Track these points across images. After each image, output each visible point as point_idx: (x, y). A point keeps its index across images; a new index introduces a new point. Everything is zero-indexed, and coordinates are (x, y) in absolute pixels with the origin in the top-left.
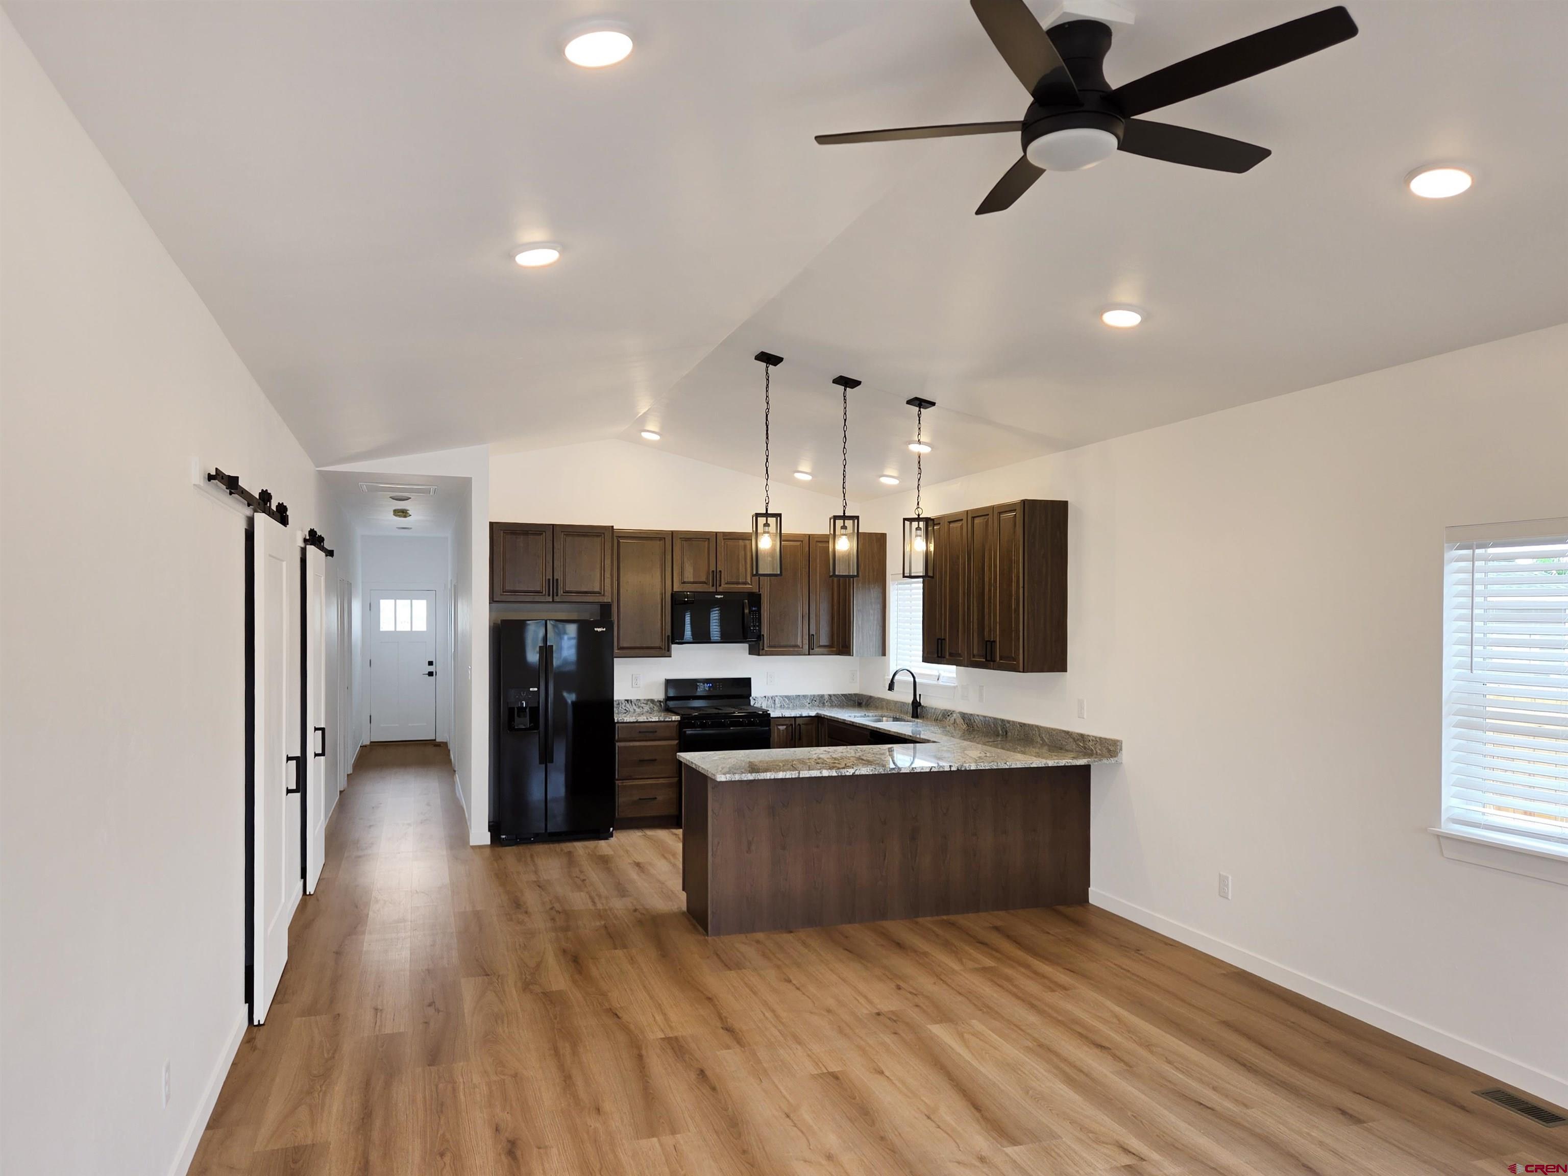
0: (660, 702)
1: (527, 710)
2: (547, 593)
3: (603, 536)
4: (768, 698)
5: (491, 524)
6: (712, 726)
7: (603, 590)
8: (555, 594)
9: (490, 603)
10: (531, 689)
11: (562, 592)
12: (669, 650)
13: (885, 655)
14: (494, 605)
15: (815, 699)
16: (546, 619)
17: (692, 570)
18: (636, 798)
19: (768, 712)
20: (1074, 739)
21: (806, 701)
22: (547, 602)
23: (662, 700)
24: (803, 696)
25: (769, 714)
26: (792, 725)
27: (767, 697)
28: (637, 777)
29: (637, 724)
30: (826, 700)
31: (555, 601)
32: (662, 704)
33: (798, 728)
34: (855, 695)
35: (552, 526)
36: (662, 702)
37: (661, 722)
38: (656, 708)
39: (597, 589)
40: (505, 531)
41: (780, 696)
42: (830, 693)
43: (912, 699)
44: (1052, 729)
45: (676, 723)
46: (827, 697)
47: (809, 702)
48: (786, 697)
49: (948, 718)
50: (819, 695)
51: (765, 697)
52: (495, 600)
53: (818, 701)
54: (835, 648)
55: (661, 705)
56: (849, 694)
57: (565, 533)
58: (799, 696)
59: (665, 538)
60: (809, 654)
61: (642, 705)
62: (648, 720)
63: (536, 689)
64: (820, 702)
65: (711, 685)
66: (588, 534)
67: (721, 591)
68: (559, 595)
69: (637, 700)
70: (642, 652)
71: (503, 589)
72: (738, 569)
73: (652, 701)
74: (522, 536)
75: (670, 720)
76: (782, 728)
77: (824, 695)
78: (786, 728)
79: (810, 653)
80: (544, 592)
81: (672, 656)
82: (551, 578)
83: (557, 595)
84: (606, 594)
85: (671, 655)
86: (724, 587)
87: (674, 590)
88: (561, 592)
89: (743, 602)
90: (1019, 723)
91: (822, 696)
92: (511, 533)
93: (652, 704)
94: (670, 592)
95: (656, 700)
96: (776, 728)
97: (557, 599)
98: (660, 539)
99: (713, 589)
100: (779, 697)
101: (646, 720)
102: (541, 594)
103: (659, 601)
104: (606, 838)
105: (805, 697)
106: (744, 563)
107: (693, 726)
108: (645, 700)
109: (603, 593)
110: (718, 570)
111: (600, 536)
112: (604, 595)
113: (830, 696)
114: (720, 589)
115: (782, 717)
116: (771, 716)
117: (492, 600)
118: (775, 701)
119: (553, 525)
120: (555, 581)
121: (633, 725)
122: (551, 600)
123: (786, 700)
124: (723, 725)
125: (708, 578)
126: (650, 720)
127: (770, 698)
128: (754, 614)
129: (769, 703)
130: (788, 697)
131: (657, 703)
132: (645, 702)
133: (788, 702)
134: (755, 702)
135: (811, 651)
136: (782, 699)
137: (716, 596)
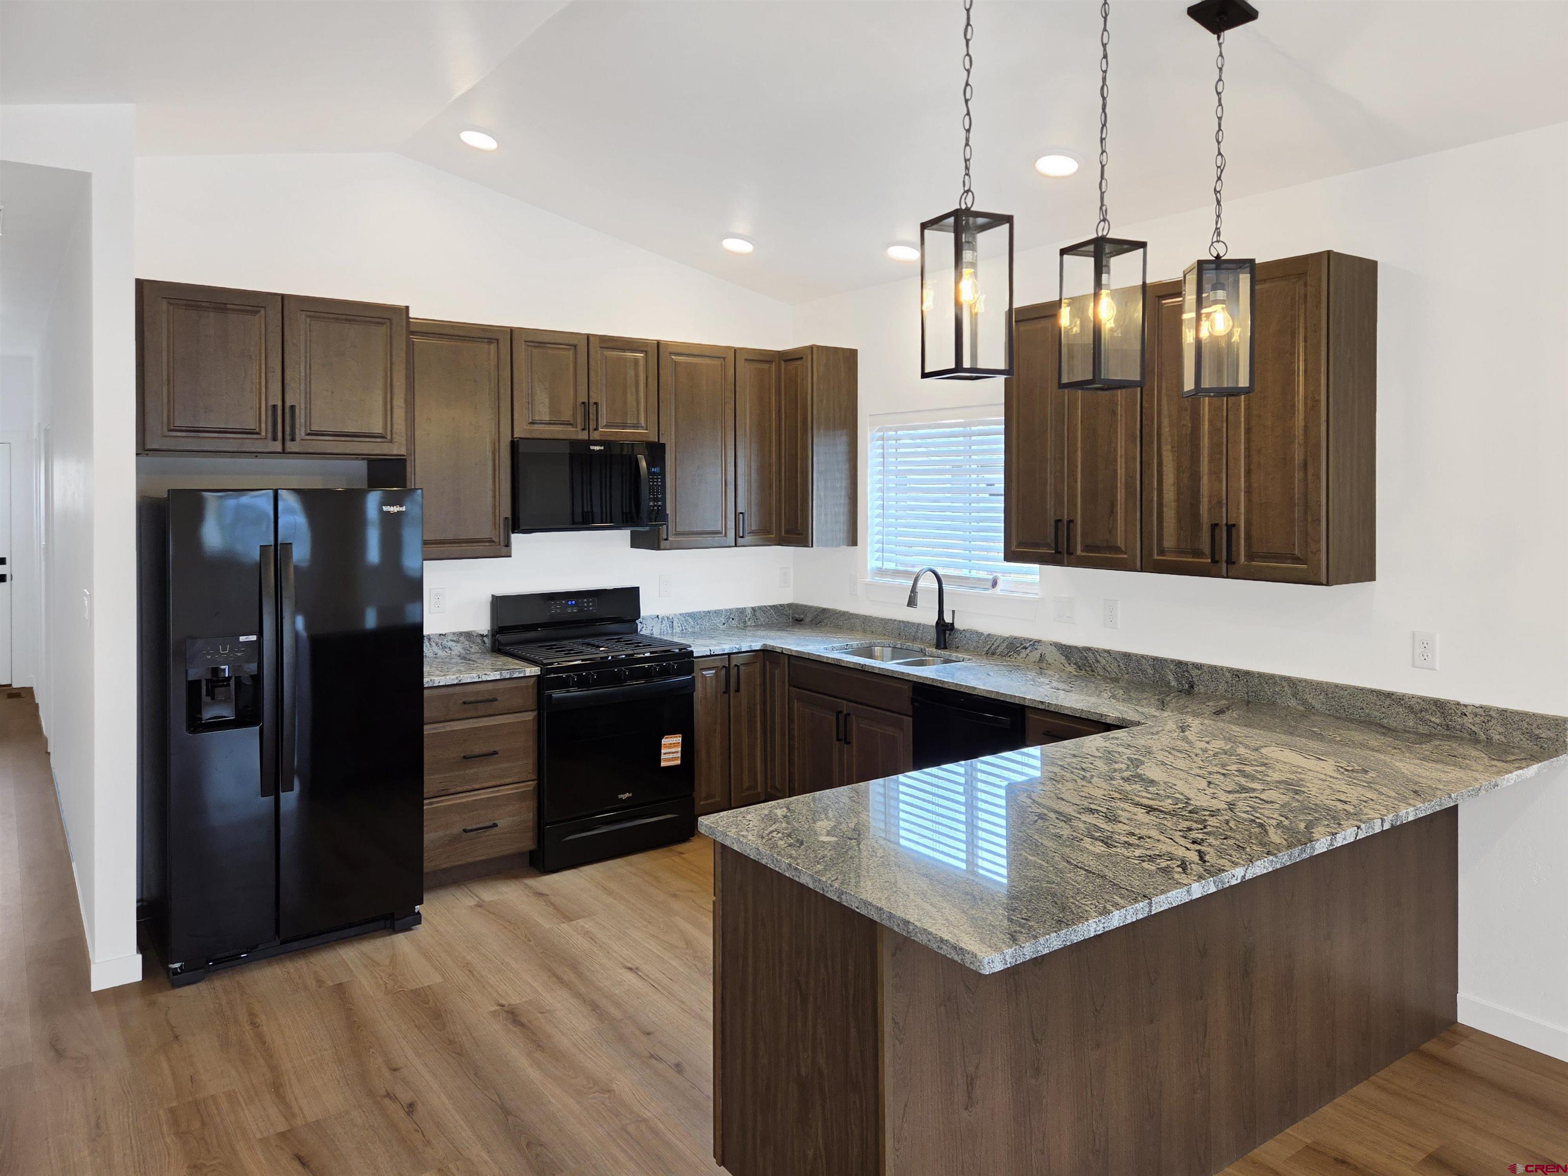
0: (482, 636)
1: (232, 682)
2: (270, 435)
3: (389, 324)
4: (663, 618)
5: (141, 286)
6: (599, 683)
7: (389, 432)
8: (288, 437)
9: (137, 454)
10: (242, 639)
11: (303, 434)
12: (508, 545)
13: (856, 545)
14: (144, 459)
15: (732, 616)
16: (275, 488)
17: (547, 400)
18: (457, 830)
19: (690, 649)
20: (1411, 708)
21: (718, 621)
22: (270, 453)
23: (485, 633)
24: (715, 612)
25: (692, 652)
26: (725, 667)
27: (660, 618)
28: (459, 789)
29: (458, 689)
30: (749, 617)
31: (288, 450)
32: (485, 639)
33: (735, 672)
34: (790, 606)
35: (280, 297)
36: (486, 636)
37: (505, 679)
38: (475, 648)
39: (378, 429)
40: (171, 301)
42: (753, 606)
43: (935, 618)
44: (1337, 686)
45: (533, 680)
46: (749, 612)
47: (724, 622)
49: (1024, 653)
51: (658, 617)
52: (148, 447)
53: (736, 619)
54: (773, 534)
55: (484, 642)
56: (780, 605)
57: (309, 313)
58: (709, 612)
59: (498, 340)
60: (736, 546)
61: (451, 644)
62: (480, 680)
63: (254, 638)
64: (740, 620)
65: (574, 602)
66: (358, 318)
67: (598, 438)
68: (298, 438)
69: (440, 635)
70: (455, 549)
71: (169, 423)
72: (625, 402)
73: (468, 635)
74: (212, 314)
75: (522, 675)
76: (709, 673)
77: (745, 608)
78: (716, 674)
79: (739, 544)
80: (263, 433)
81: (513, 555)
82: (279, 404)
83: (293, 440)
84: (397, 438)
85: (511, 553)
86: (604, 431)
87: (515, 436)
88: (300, 433)
89: (637, 458)
90: (1230, 670)
91: (742, 611)
92: (186, 305)
93: (467, 640)
94: (510, 439)
95: (475, 635)
96: (700, 675)
97: (291, 446)
98: (490, 341)
99: (583, 436)
101: (476, 680)
102: (255, 436)
103: (489, 454)
104: (407, 928)
105: (717, 613)
106: (634, 390)
107: (563, 684)
108: (454, 634)
109: (389, 437)
110: (592, 401)
111: (382, 324)
112: (391, 441)
113: (754, 609)
114: (595, 436)
115: (711, 656)
116: (695, 655)
117: (143, 449)
118: (672, 622)
119: (283, 296)
120: (287, 410)
121: (450, 690)
122: (280, 449)
123: (690, 620)
124: (617, 679)
125: (574, 415)
126: (484, 678)
127: (666, 619)
128: (655, 479)
129: (663, 626)
130: (692, 615)
131: (480, 641)
132: (455, 639)
133: (692, 623)
134: (643, 627)
135: (739, 540)
136: (683, 619)
137: (592, 448)
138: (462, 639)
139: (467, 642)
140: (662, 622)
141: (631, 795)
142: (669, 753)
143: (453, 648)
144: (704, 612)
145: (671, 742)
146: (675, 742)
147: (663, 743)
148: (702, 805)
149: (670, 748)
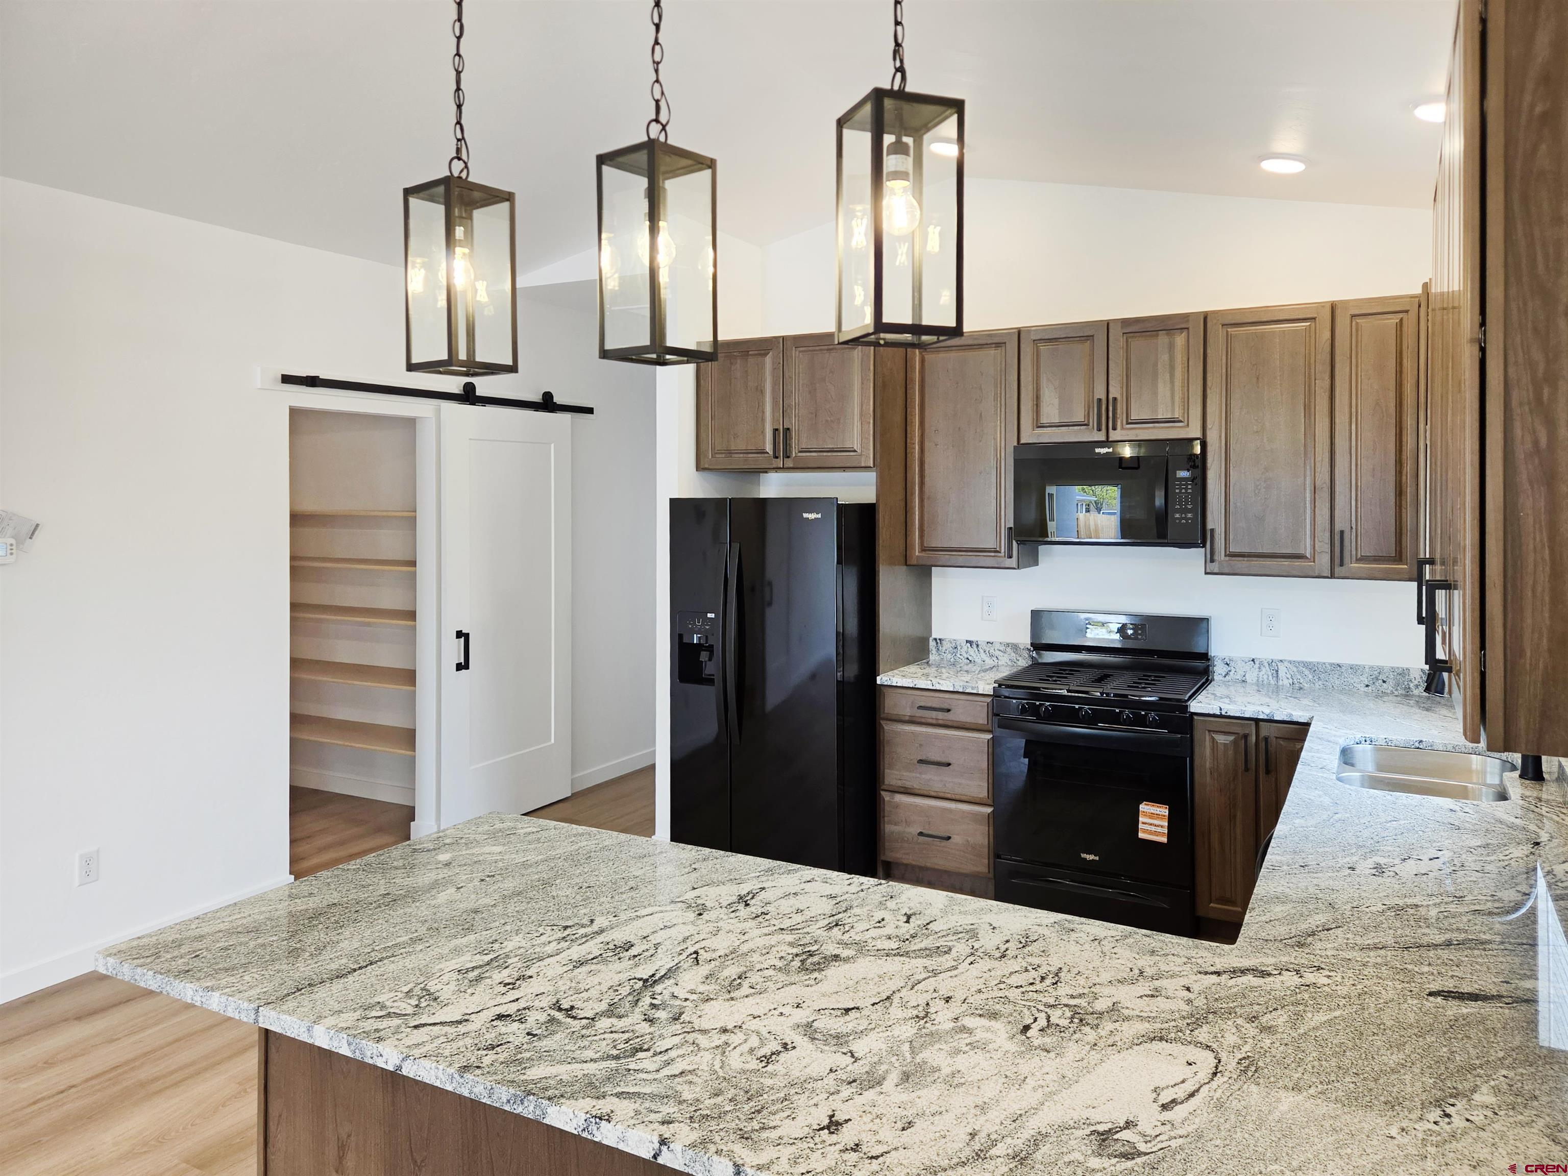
4: (1261, 664)
8: (785, 455)
10: (709, 615)
12: (1011, 556)
17: (1057, 400)
18: (915, 830)
26: (1246, 737)
27: (1257, 663)
28: (918, 791)
29: (914, 692)
33: (1262, 745)
35: (782, 339)
37: (958, 692)
41: (1290, 662)
45: (987, 700)
48: (1306, 665)
50: (1393, 669)
51: (1253, 660)
52: (702, 467)
57: (800, 349)
58: (1342, 666)
59: (1003, 345)
60: (1332, 576)
61: (997, 653)
63: (714, 615)
68: (792, 455)
69: (988, 642)
70: (963, 557)
71: (713, 449)
72: (1156, 393)
74: (739, 361)
75: (975, 691)
76: (1221, 739)
78: (1235, 742)
79: (1337, 574)
80: (770, 452)
84: (864, 451)
87: (1021, 441)
88: (794, 451)
92: (725, 356)
93: (1015, 652)
94: (1013, 445)
95: (1014, 646)
96: (1207, 738)
98: (998, 345)
99: (1101, 438)
100: (1286, 664)
101: (931, 687)
102: (765, 455)
106: (1168, 378)
108: (1001, 644)
110: (1111, 396)
111: (856, 348)
112: (860, 455)
114: (1115, 436)
115: (1221, 716)
117: (699, 468)
118: (1277, 671)
121: (908, 692)
123: (1307, 672)
125: (1089, 415)
127: (1266, 665)
128: (1184, 485)
129: (1261, 674)
130: (1312, 667)
131: (1027, 656)
132: (1001, 649)
133: (1311, 677)
134: (1230, 671)
135: (1338, 570)
136: (1295, 669)
137: (1097, 450)
138: (1009, 650)
139: (1013, 654)
140: (1259, 668)
141: (1097, 858)
142: (1151, 824)
143: (999, 658)
144: (1331, 664)
145: (1153, 811)
146: (1158, 812)
147: (1141, 809)
148: (1212, 907)
149: (1151, 818)
